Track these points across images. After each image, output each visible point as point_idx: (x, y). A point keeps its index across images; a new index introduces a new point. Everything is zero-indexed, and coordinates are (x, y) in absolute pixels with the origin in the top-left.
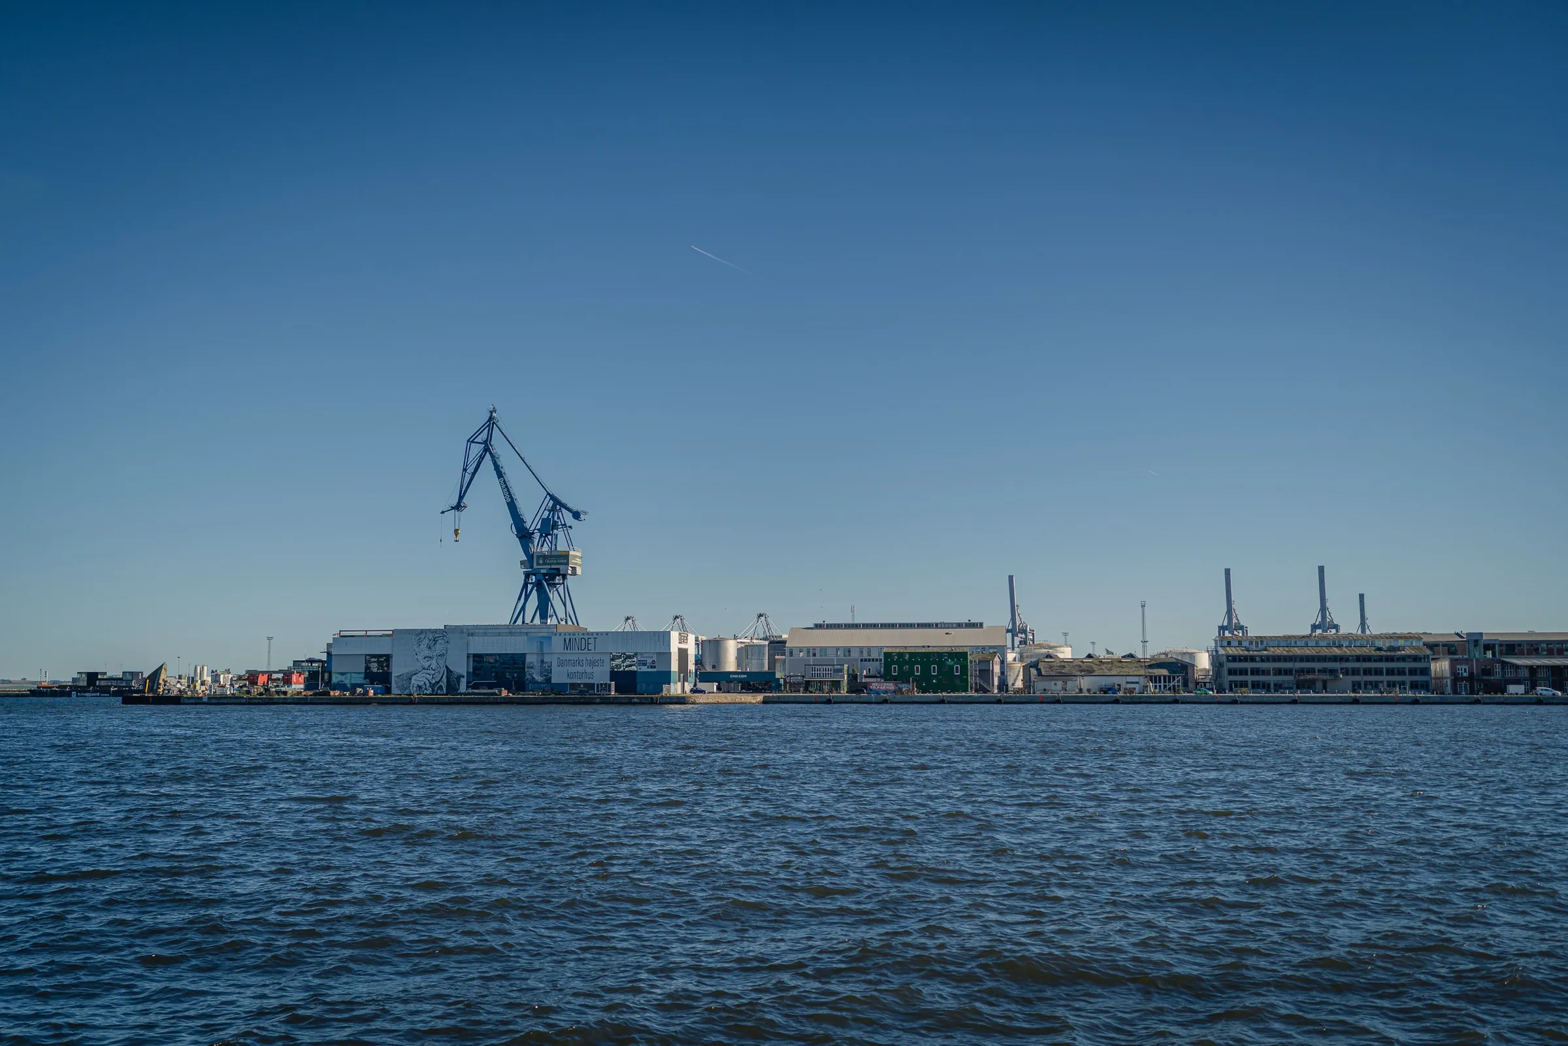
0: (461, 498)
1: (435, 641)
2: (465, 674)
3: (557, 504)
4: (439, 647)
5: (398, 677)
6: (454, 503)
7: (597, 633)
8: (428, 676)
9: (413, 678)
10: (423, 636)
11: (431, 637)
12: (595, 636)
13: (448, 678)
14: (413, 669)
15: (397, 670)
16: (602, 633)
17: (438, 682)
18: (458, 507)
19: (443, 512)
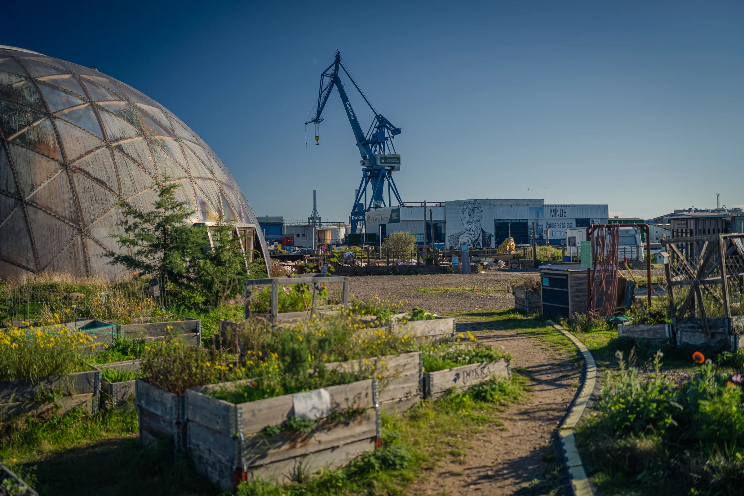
0: (319, 112)
1: (473, 210)
2: (494, 234)
3: (382, 122)
4: (476, 215)
5: (450, 236)
6: (314, 117)
7: (569, 206)
8: (470, 236)
9: (461, 237)
10: (465, 207)
11: (470, 207)
12: (568, 207)
13: (483, 236)
14: (460, 231)
15: (449, 231)
16: (571, 206)
17: (477, 240)
18: (317, 120)
19: (306, 123)
